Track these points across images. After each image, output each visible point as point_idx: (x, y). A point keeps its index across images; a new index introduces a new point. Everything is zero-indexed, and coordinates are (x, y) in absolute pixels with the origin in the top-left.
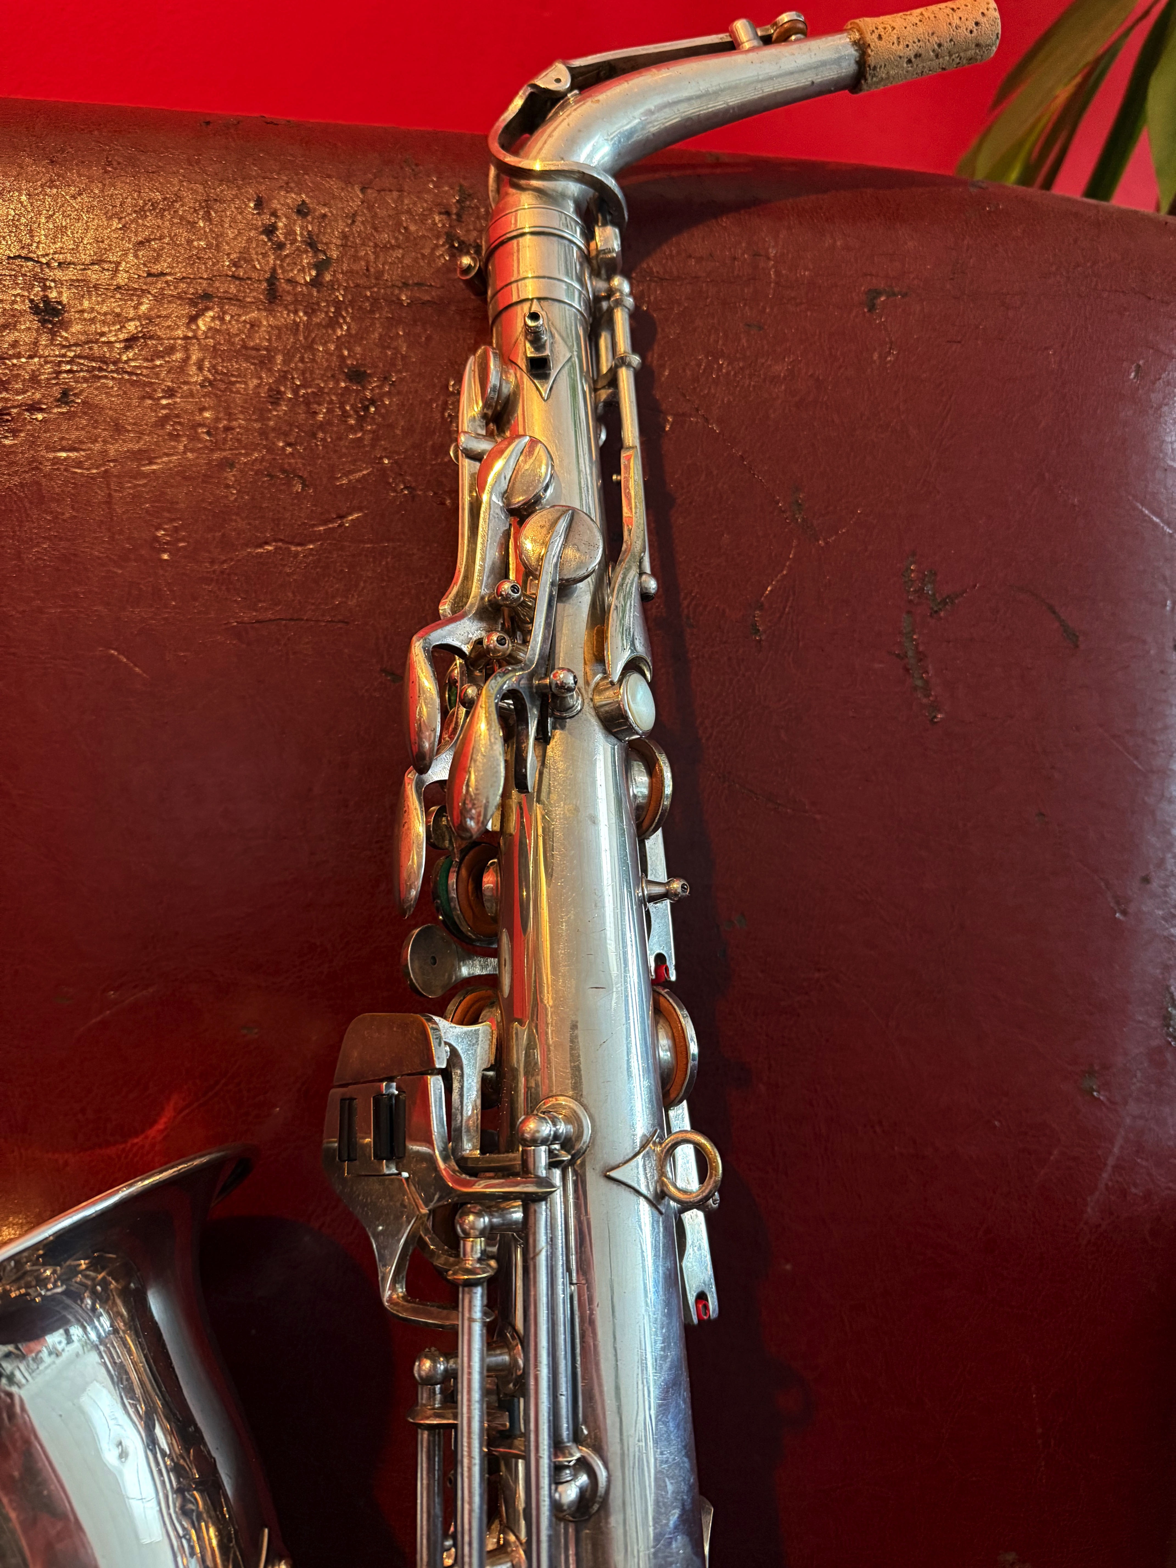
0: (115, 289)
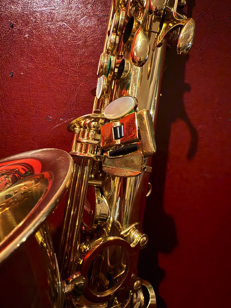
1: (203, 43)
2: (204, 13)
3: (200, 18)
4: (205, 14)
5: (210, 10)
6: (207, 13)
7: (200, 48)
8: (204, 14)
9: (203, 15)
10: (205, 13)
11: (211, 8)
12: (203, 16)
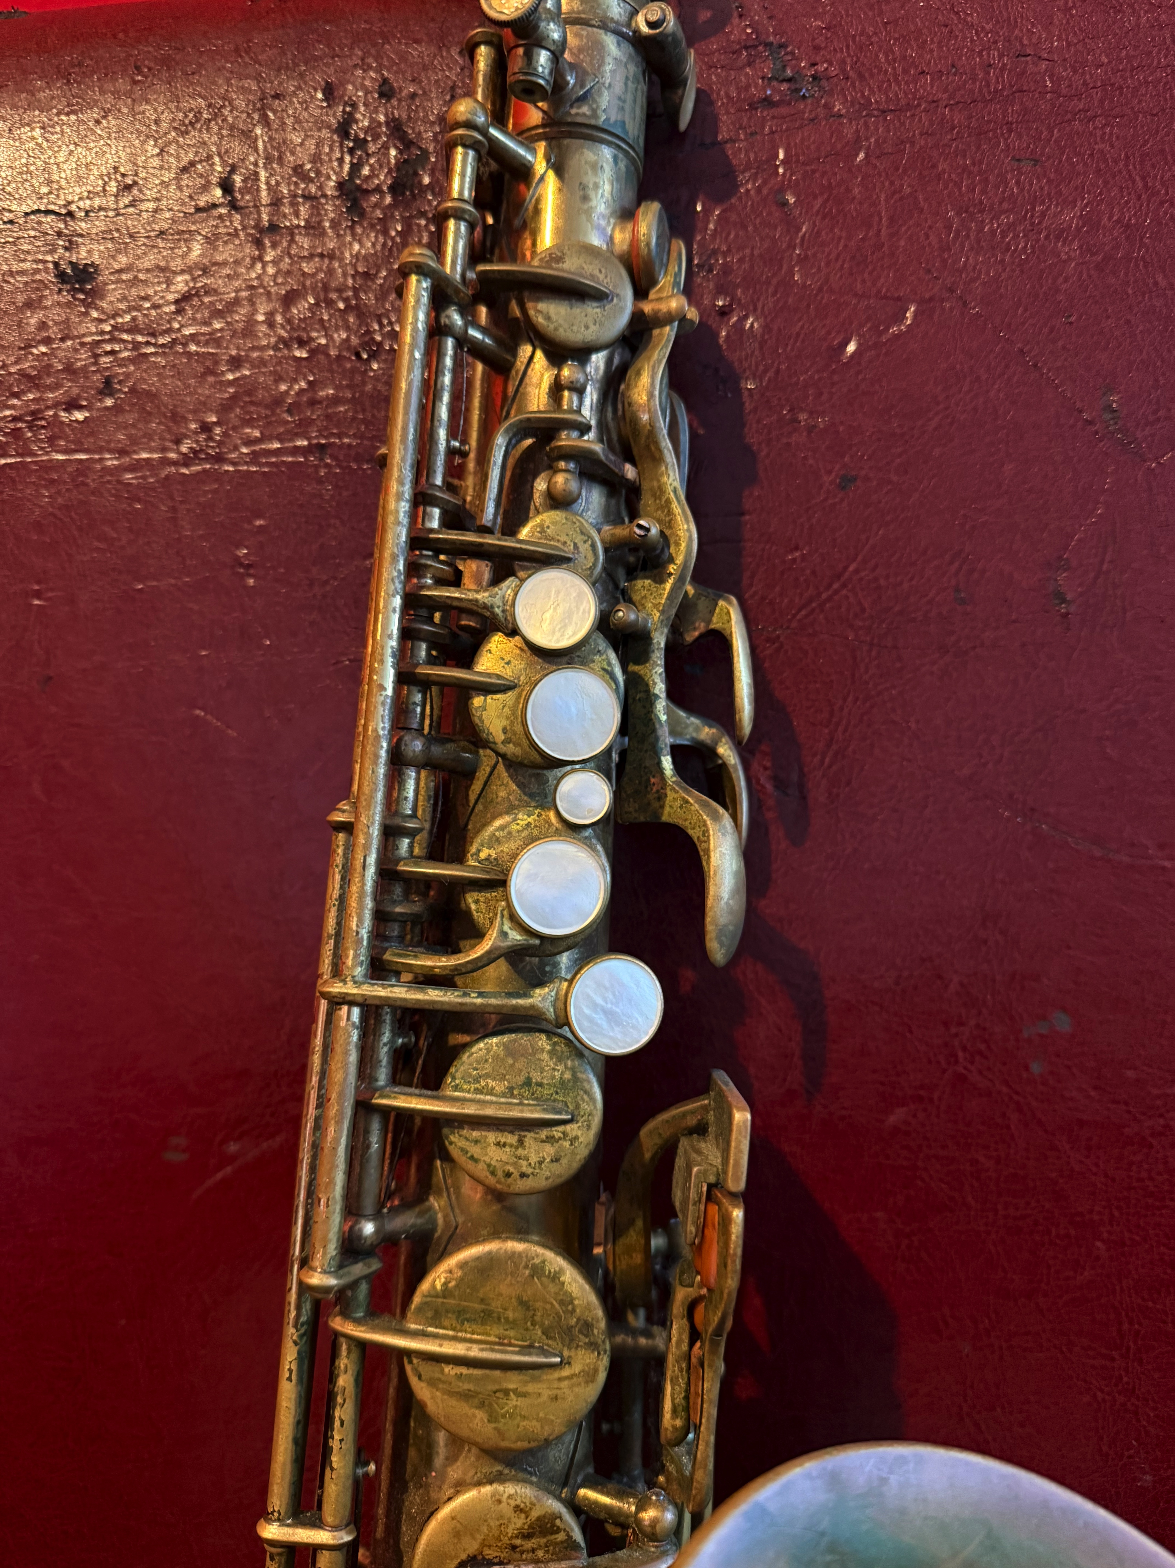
1: (844, 722)
2: (829, 586)
3: (813, 610)
4: (836, 592)
5: (857, 571)
6: (844, 586)
7: (834, 747)
8: (830, 592)
9: (824, 596)
10: (836, 586)
11: (860, 558)
12: (829, 599)
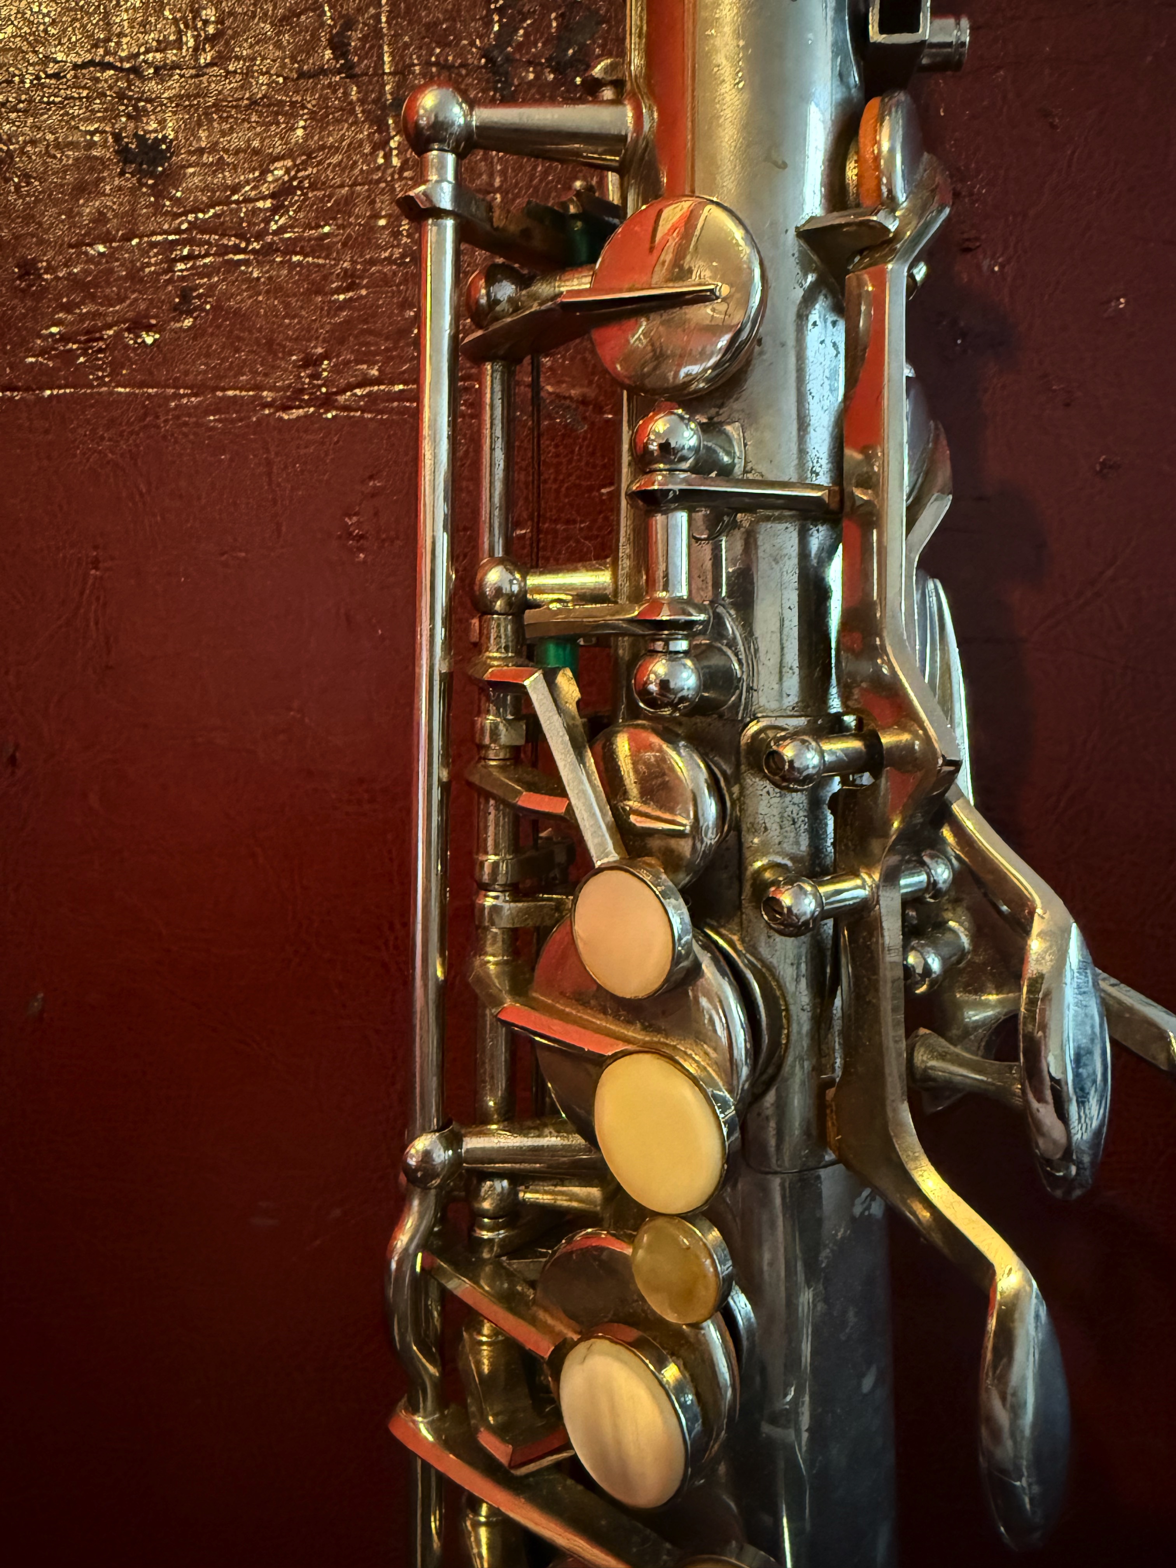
0: (248, 107)
